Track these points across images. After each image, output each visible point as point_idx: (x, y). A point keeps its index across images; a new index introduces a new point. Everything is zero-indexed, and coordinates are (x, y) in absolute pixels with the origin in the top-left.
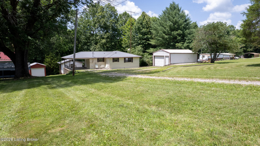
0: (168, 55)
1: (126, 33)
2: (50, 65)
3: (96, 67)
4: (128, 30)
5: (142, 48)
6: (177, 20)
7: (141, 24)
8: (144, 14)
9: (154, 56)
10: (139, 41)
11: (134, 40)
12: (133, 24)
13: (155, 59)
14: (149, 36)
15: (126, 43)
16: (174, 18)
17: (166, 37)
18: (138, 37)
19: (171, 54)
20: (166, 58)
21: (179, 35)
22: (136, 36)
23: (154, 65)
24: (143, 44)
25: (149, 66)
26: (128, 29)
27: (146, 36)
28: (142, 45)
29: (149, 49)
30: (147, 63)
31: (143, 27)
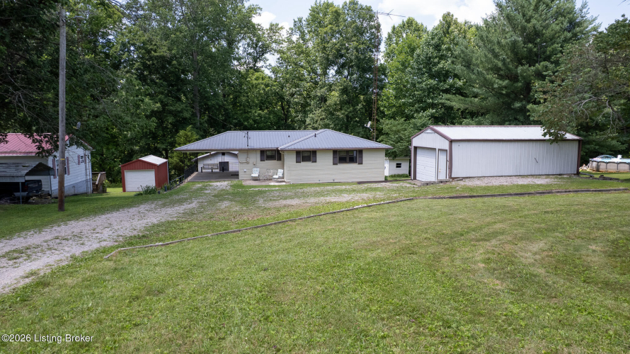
0: (446, 145)
2: (183, 162)
3: (253, 175)
6: (538, 26)
7: (437, 47)
8: (448, 19)
9: (416, 148)
12: (413, 50)
13: (418, 158)
16: (528, 21)
17: (498, 83)
19: (454, 145)
20: (441, 157)
23: (415, 178)
31: (442, 58)
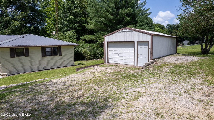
0: (148, 38)
1: (51, 14)
4: (53, 11)
5: (75, 33)
10: (69, 24)
11: (63, 24)
13: (109, 49)
14: (84, 19)
15: (51, 28)
18: (68, 19)
20: (139, 46)
21: (128, 15)
22: (65, 19)
24: (75, 28)
25: (86, 59)
26: (53, 9)
27: (79, 19)
28: (74, 31)
29: (84, 36)
30: (84, 54)
31: (75, 7)
